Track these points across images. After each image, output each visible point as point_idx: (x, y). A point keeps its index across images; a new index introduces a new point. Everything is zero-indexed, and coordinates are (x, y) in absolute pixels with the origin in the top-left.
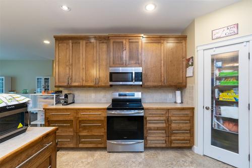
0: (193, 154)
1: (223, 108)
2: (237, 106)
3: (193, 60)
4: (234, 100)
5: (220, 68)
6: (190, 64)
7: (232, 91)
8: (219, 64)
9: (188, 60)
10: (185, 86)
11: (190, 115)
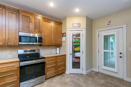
0: (66, 74)
1: (76, 53)
2: (80, 52)
3: (65, 34)
4: (79, 50)
5: (75, 39)
6: (64, 35)
7: (78, 47)
8: (75, 37)
9: (63, 34)
10: (62, 46)
11: (64, 58)
